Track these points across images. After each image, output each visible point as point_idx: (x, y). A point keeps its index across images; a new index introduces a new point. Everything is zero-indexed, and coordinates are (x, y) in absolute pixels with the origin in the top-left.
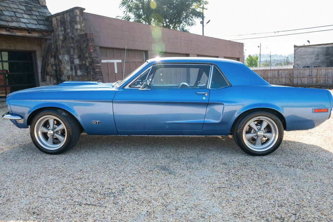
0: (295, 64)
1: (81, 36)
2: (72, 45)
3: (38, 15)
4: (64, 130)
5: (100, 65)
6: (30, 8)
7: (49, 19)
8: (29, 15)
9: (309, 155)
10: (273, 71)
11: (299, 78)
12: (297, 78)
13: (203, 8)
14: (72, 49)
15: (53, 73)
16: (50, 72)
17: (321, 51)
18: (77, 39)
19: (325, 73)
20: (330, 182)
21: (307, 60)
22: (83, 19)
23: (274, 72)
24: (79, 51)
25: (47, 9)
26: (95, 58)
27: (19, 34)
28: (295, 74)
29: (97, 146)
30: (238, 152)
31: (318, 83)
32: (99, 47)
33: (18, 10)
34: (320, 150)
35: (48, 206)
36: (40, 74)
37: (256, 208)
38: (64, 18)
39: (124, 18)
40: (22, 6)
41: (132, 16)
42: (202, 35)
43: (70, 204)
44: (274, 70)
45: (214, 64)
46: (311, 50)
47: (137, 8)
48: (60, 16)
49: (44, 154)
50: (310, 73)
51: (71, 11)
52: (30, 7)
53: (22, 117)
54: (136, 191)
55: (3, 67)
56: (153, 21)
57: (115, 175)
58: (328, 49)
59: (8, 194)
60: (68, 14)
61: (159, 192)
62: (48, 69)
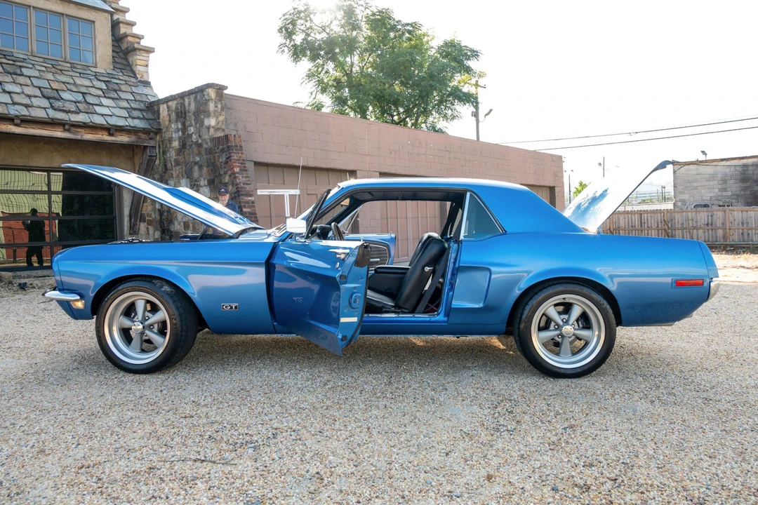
0: (678, 199)
1: (217, 141)
2: (198, 159)
3: (132, 100)
4: (164, 323)
5: (253, 199)
6: (116, 85)
7: (152, 108)
8: (113, 99)
9: (673, 376)
10: (630, 216)
11: (686, 229)
12: (683, 229)
13: (477, 85)
14: (196, 168)
15: (153, 216)
16: (148, 214)
17: (730, 171)
18: (207, 147)
19: (742, 218)
20: (702, 425)
21: (703, 191)
22: (222, 107)
23: (632, 218)
24: (212, 170)
25: (151, 87)
26: (244, 184)
27: (89, 136)
28: (677, 221)
29: (233, 360)
30: (525, 371)
31: (728, 240)
32: (253, 163)
33: (90, 89)
34: (699, 368)
35: (120, 463)
36: (126, 220)
37: (537, 470)
38: (183, 105)
39: (311, 106)
40: (99, 83)
41: (327, 101)
42: (476, 139)
43: (163, 459)
44: (632, 213)
45: (470, 191)
46: (708, 170)
47: (338, 84)
48: (176, 102)
49: (122, 373)
50: (708, 219)
51: (198, 92)
52: (117, 83)
53: (82, 297)
54: (300, 439)
55: (50, 207)
56: (371, 112)
57: (261, 410)
58: (745, 168)
59: (41, 442)
60: (192, 97)
61: (346, 440)
62: (144, 209)
